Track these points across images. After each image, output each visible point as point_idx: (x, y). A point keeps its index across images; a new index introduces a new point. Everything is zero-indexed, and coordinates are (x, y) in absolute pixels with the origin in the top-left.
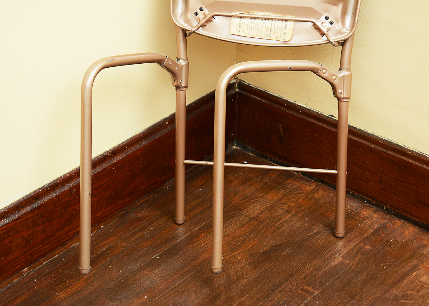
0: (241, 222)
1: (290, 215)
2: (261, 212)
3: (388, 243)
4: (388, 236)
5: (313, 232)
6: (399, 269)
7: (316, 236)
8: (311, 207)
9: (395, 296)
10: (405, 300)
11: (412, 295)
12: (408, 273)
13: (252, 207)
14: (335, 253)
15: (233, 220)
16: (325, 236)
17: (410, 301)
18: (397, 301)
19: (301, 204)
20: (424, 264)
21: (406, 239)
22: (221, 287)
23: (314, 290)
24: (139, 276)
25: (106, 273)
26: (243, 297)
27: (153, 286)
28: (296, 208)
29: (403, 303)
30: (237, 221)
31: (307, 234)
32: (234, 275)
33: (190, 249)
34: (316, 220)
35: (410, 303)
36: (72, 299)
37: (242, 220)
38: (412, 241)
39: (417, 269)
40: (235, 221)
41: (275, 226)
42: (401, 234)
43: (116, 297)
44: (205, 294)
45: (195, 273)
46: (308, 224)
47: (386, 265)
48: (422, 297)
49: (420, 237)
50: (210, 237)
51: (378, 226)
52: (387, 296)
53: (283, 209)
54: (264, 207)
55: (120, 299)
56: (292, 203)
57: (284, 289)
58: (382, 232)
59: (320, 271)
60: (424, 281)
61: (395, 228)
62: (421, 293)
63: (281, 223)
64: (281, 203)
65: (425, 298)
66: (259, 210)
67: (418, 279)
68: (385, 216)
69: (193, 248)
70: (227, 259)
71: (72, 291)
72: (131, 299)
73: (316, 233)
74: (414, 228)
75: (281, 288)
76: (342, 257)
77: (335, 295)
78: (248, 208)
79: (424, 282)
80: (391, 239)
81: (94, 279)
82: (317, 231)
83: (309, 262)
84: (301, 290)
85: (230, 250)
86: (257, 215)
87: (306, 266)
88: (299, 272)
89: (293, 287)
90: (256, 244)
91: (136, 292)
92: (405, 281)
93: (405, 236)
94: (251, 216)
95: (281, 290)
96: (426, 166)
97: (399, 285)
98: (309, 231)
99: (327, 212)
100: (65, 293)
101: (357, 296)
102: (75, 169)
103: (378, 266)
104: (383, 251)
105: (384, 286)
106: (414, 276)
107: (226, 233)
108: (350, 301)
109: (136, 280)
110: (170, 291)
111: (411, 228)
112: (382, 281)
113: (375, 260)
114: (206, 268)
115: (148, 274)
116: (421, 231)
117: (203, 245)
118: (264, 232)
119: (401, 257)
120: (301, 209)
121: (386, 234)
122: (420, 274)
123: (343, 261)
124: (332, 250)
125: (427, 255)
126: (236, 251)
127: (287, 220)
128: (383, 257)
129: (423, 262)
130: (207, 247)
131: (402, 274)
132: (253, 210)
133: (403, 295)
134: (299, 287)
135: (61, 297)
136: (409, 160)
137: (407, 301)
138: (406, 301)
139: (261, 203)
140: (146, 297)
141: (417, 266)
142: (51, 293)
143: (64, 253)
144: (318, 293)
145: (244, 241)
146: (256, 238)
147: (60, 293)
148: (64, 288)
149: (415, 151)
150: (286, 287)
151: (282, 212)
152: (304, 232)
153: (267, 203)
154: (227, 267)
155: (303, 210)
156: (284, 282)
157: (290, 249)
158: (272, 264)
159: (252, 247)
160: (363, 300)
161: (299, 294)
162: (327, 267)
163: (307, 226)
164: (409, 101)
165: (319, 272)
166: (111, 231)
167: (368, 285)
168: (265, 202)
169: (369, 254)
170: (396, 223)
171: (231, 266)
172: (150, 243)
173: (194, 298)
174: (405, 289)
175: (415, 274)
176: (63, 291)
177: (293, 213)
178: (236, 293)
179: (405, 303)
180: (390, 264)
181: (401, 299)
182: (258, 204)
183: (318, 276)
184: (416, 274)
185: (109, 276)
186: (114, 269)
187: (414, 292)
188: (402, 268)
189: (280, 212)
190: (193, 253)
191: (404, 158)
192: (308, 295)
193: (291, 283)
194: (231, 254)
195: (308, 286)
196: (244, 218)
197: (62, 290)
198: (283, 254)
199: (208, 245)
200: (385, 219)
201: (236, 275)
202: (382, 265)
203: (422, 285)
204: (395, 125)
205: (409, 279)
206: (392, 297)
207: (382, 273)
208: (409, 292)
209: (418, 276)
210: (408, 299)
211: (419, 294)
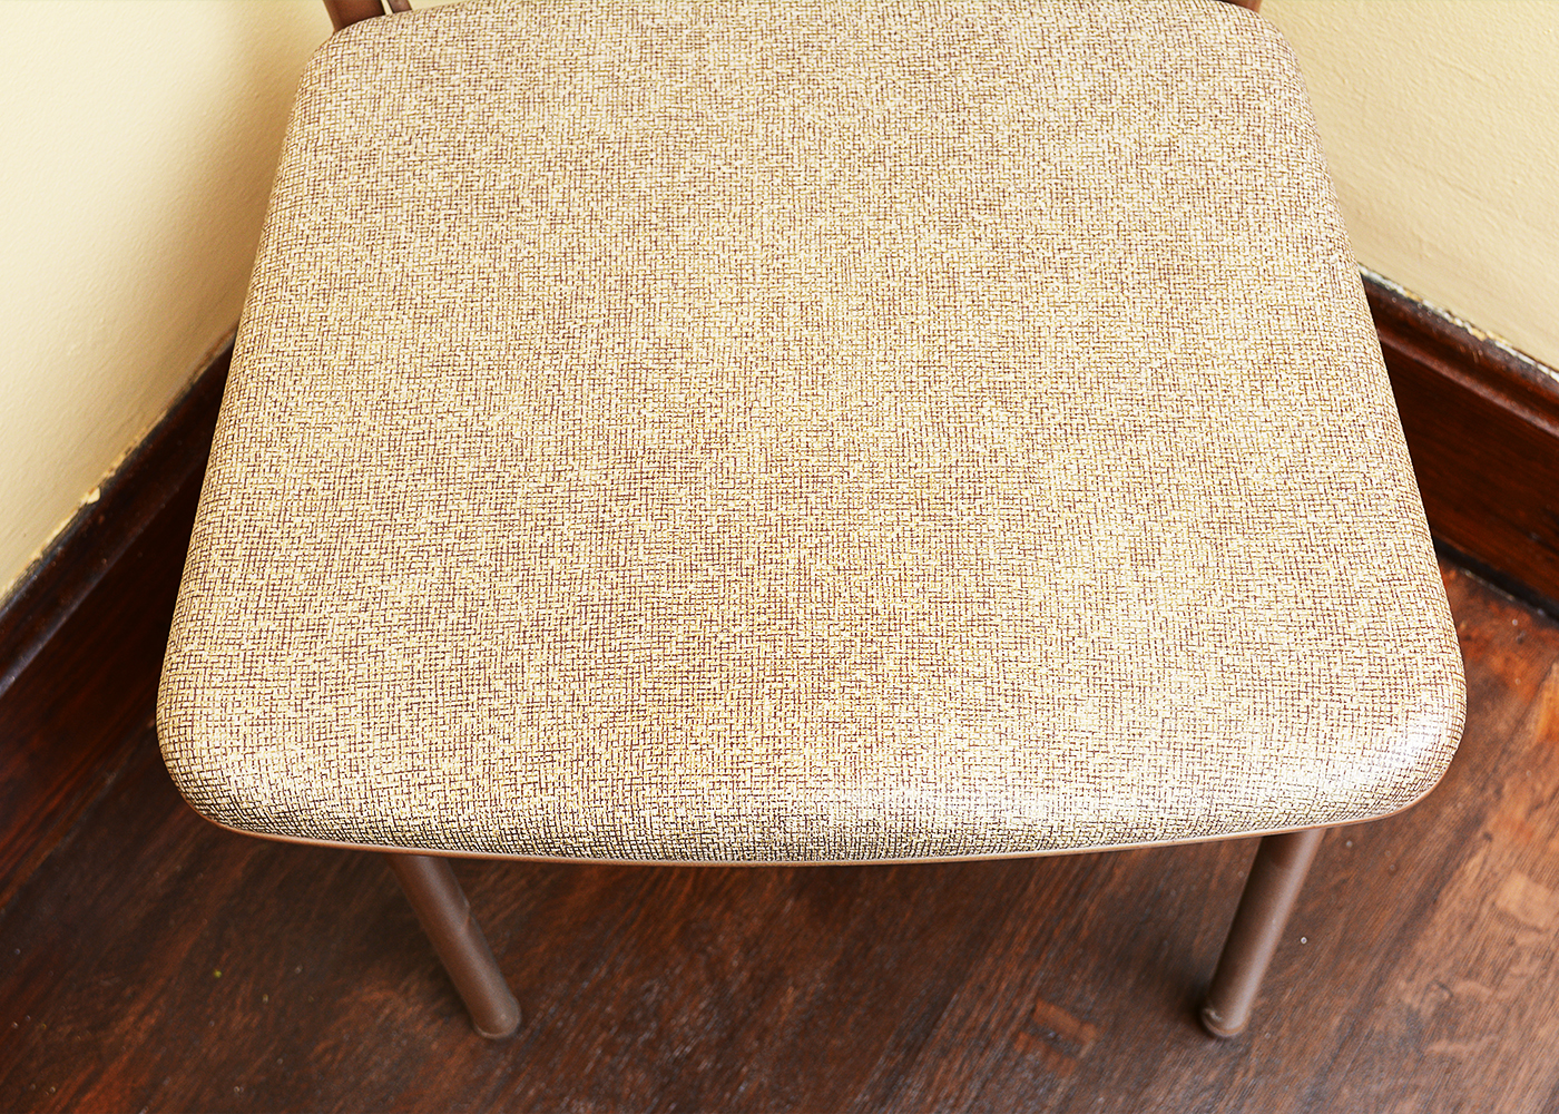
9: (1408, 1021)
10: (1452, 1037)
11: (1475, 1003)
12: (1445, 866)
17: (1472, 1045)
18: (1418, 1051)
20: (1503, 804)
23: (1078, 1026)
24: (347, 1025)
25: (208, 1018)
29: (1442, 1058)
32: (740, 969)
35: (1472, 1053)
39: (1480, 834)
48: (1514, 1012)
52: (1376, 1023)
57: (954, 1035)
59: (1091, 902)
60: (1513, 908)
62: (1512, 988)
65: (1526, 1017)
67: (1491, 898)
75: (943, 1030)
79: (1513, 917)
81: (163, 1058)
84: (1024, 1030)
88: (1007, 914)
89: (990, 1017)
92: (1437, 917)
95: (945, 1039)
97: (1420, 947)
101: (1257, 1044)
105: (1359, 963)
106: (1471, 881)
108: (1233, 1072)
109: (337, 1048)
112: (1345, 932)
115: (382, 1005)
122: (1496, 869)
125: (1512, 740)
129: (1499, 792)
131: (1423, 877)
133: (1440, 1006)
134: (1017, 1010)
137: (1460, 1047)
138: (1452, 1049)
141: (1479, 820)
144: (1097, 1042)
149: (1501, 344)
150: (965, 1020)
154: (707, 919)
156: (953, 990)
158: (889, 880)
160: (1284, 1063)
165: (1087, 910)
174: (1443, 972)
175: (1473, 866)
179: (1453, 1060)
181: (1435, 1037)
183: (1084, 933)
184: (1477, 871)
185: (220, 1039)
186: (237, 987)
187: (1483, 984)
192: (1056, 1060)
193: (982, 988)
195: (1050, 1003)
201: (749, 964)
203: (1509, 933)
204: (1420, 241)
205: (1453, 903)
206: (1399, 1028)
207: (1344, 881)
208: (1463, 987)
209: (1486, 880)
210: (1461, 1030)
211: (1502, 995)
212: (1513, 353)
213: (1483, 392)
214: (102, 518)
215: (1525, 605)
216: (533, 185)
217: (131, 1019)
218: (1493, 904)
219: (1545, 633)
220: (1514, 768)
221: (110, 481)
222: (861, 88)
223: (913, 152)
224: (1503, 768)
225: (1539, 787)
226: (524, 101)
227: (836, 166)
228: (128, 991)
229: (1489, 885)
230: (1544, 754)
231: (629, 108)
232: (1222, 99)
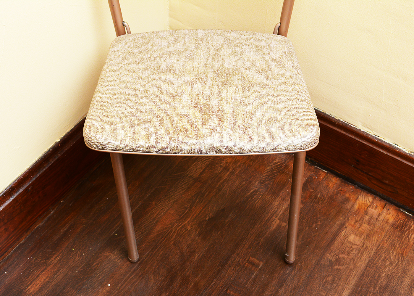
0: (186, 185)
1: (228, 173)
2: (202, 171)
3: (316, 198)
4: (316, 191)
5: (251, 192)
6: (329, 229)
7: (254, 197)
8: (246, 162)
9: (329, 262)
10: (339, 265)
11: (344, 258)
12: (337, 233)
13: (194, 165)
14: (272, 215)
15: (179, 183)
16: (261, 195)
17: (343, 267)
18: (332, 268)
19: (237, 159)
20: (349, 222)
21: (331, 193)
22: (176, 265)
23: (259, 262)
24: (101, 259)
25: (71, 258)
26: (197, 276)
27: (114, 271)
28: (233, 164)
29: (337, 269)
30: (182, 184)
31: (245, 194)
32: (186, 250)
33: (144, 221)
34: (251, 177)
35: (343, 268)
36: (42, 293)
37: (187, 182)
38: (337, 194)
39: (344, 227)
40: (181, 183)
41: (217, 187)
42: (326, 188)
43: (82, 287)
44: (163, 275)
45: (151, 250)
46: (245, 183)
47: (317, 225)
48: (352, 261)
49: (343, 190)
50: (160, 205)
51: (306, 180)
52: (323, 262)
53: (221, 166)
54: (205, 165)
55: (86, 289)
56: (228, 158)
57: (232, 263)
58: (310, 186)
59: (262, 238)
60: (352, 241)
61: (320, 180)
62: (351, 256)
63: (222, 183)
64: (219, 160)
65: (355, 262)
66: (200, 169)
67: (347, 239)
68: (310, 167)
69: (146, 220)
70: (178, 231)
71: (41, 283)
72: (96, 288)
73: (253, 192)
74: (336, 179)
75: (230, 262)
76: (279, 219)
77: (278, 265)
78: (191, 168)
80: (318, 194)
81: (60, 266)
82: (253, 190)
83: (251, 228)
84: (247, 262)
85: (180, 219)
86: (199, 175)
87: (249, 233)
88: (244, 240)
89: (240, 260)
90: (202, 210)
91: (100, 279)
92: (335, 242)
93: (330, 189)
94: (194, 176)
95: (230, 264)
96: (352, 135)
97: (332, 248)
98: (247, 190)
99: (260, 167)
100: (34, 286)
101: (297, 265)
102: (28, 169)
103: (311, 227)
104: (313, 209)
105: (319, 250)
106: (343, 235)
107: (174, 199)
108: (292, 271)
109: (98, 264)
110: (131, 275)
111: (334, 179)
112: (316, 245)
113: (307, 220)
114: (160, 243)
115: (108, 256)
116: (342, 182)
117: (155, 215)
118: (208, 195)
119: (329, 214)
120: (238, 165)
121: (313, 189)
122: (348, 233)
123: (281, 224)
124: (269, 211)
125: (351, 209)
126: (185, 220)
127: (226, 179)
128: (314, 216)
129: (348, 219)
130: (159, 218)
131: (332, 235)
132: (195, 169)
133: (336, 259)
134: (246, 259)
135: (31, 291)
136: (335, 128)
137: (341, 267)
138: (339, 267)
139: (201, 160)
140: (109, 285)
141: (344, 224)
142: (21, 288)
143: (30, 236)
144: (263, 265)
145: (191, 208)
146: (201, 202)
147: (30, 287)
148: (33, 281)
149: (341, 120)
150: (234, 260)
151: (221, 169)
152: (243, 193)
153: (207, 160)
154: (179, 240)
155: (240, 166)
156: (232, 255)
157: (232, 214)
158: (219, 233)
159: (199, 214)
160: (303, 269)
161: (246, 268)
162: (267, 233)
163: (244, 185)
164: (339, 81)
165: (261, 240)
166: (70, 205)
167: (304, 251)
168: (205, 159)
169: (302, 213)
170: (320, 174)
171: (183, 239)
172: (107, 217)
173: (153, 281)
174: (337, 253)
176: (32, 284)
177: (231, 170)
178: (190, 272)
179: (339, 269)
180: (321, 223)
181: (336, 265)
182: (199, 162)
183: (260, 244)
184: (344, 234)
185: (73, 262)
186: (77, 252)
187: (346, 255)
188: (331, 227)
189: (220, 169)
190: (147, 227)
191: (331, 127)
192: (254, 268)
193: (238, 254)
194: (181, 224)
195: (253, 257)
196: (188, 180)
197: (32, 282)
198: (227, 220)
199: (160, 215)
200: (311, 171)
201: (188, 249)
202: (314, 225)
203: (351, 246)
204: (323, 98)
205: (339, 240)
206: (327, 263)
207: (315, 235)
208: (341, 256)
209: (346, 235)
210: (341, 264)
211: (349, 257)
212: (344, 122)
213: (339, 130)
214: (60, 145)
215: (353, 184)
216: (154, 57)
217: (54, 258)
218: (347, 240)
219: (357, 190)
220: (351, 215)
221: (62, 138)
222: (213, 45)
223: (223, 54)
224: (349, 215)
225: (357, 218)
226: (153, 46)
227: (209, 55)
228: (54, 253)
229: (346, 237)
230: (358, 212)
231: (171, 47)
232: (278, 48)
